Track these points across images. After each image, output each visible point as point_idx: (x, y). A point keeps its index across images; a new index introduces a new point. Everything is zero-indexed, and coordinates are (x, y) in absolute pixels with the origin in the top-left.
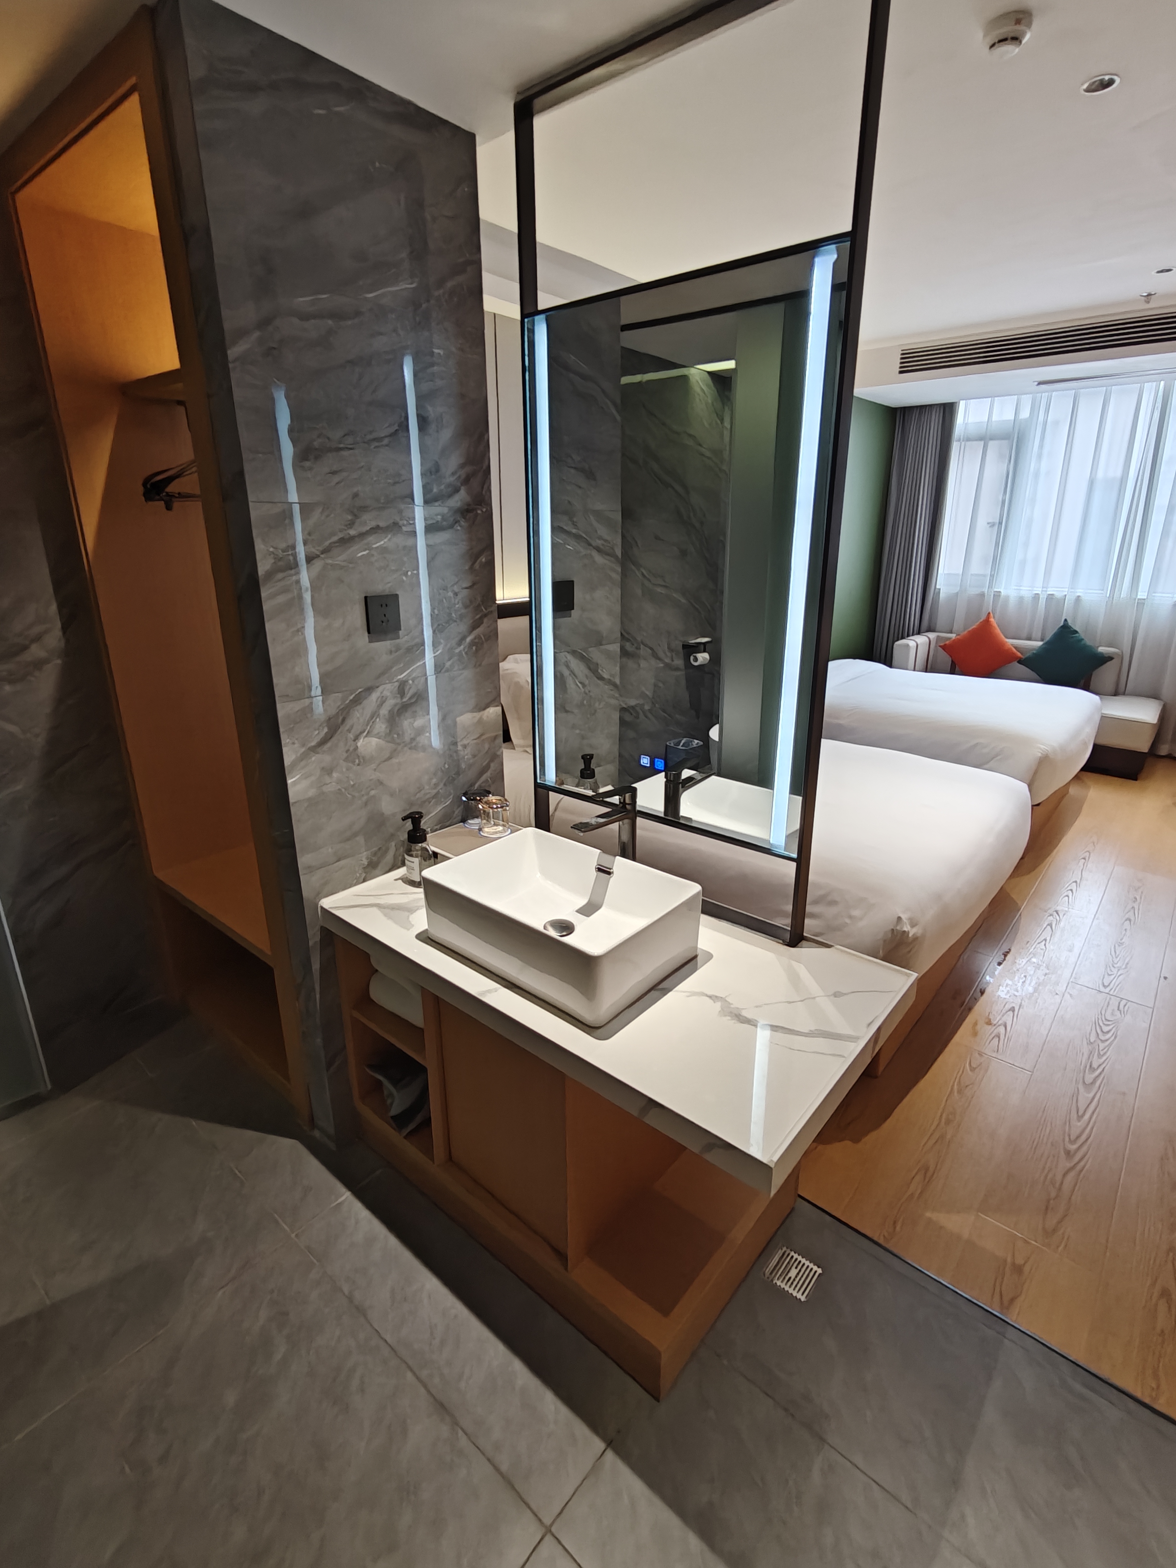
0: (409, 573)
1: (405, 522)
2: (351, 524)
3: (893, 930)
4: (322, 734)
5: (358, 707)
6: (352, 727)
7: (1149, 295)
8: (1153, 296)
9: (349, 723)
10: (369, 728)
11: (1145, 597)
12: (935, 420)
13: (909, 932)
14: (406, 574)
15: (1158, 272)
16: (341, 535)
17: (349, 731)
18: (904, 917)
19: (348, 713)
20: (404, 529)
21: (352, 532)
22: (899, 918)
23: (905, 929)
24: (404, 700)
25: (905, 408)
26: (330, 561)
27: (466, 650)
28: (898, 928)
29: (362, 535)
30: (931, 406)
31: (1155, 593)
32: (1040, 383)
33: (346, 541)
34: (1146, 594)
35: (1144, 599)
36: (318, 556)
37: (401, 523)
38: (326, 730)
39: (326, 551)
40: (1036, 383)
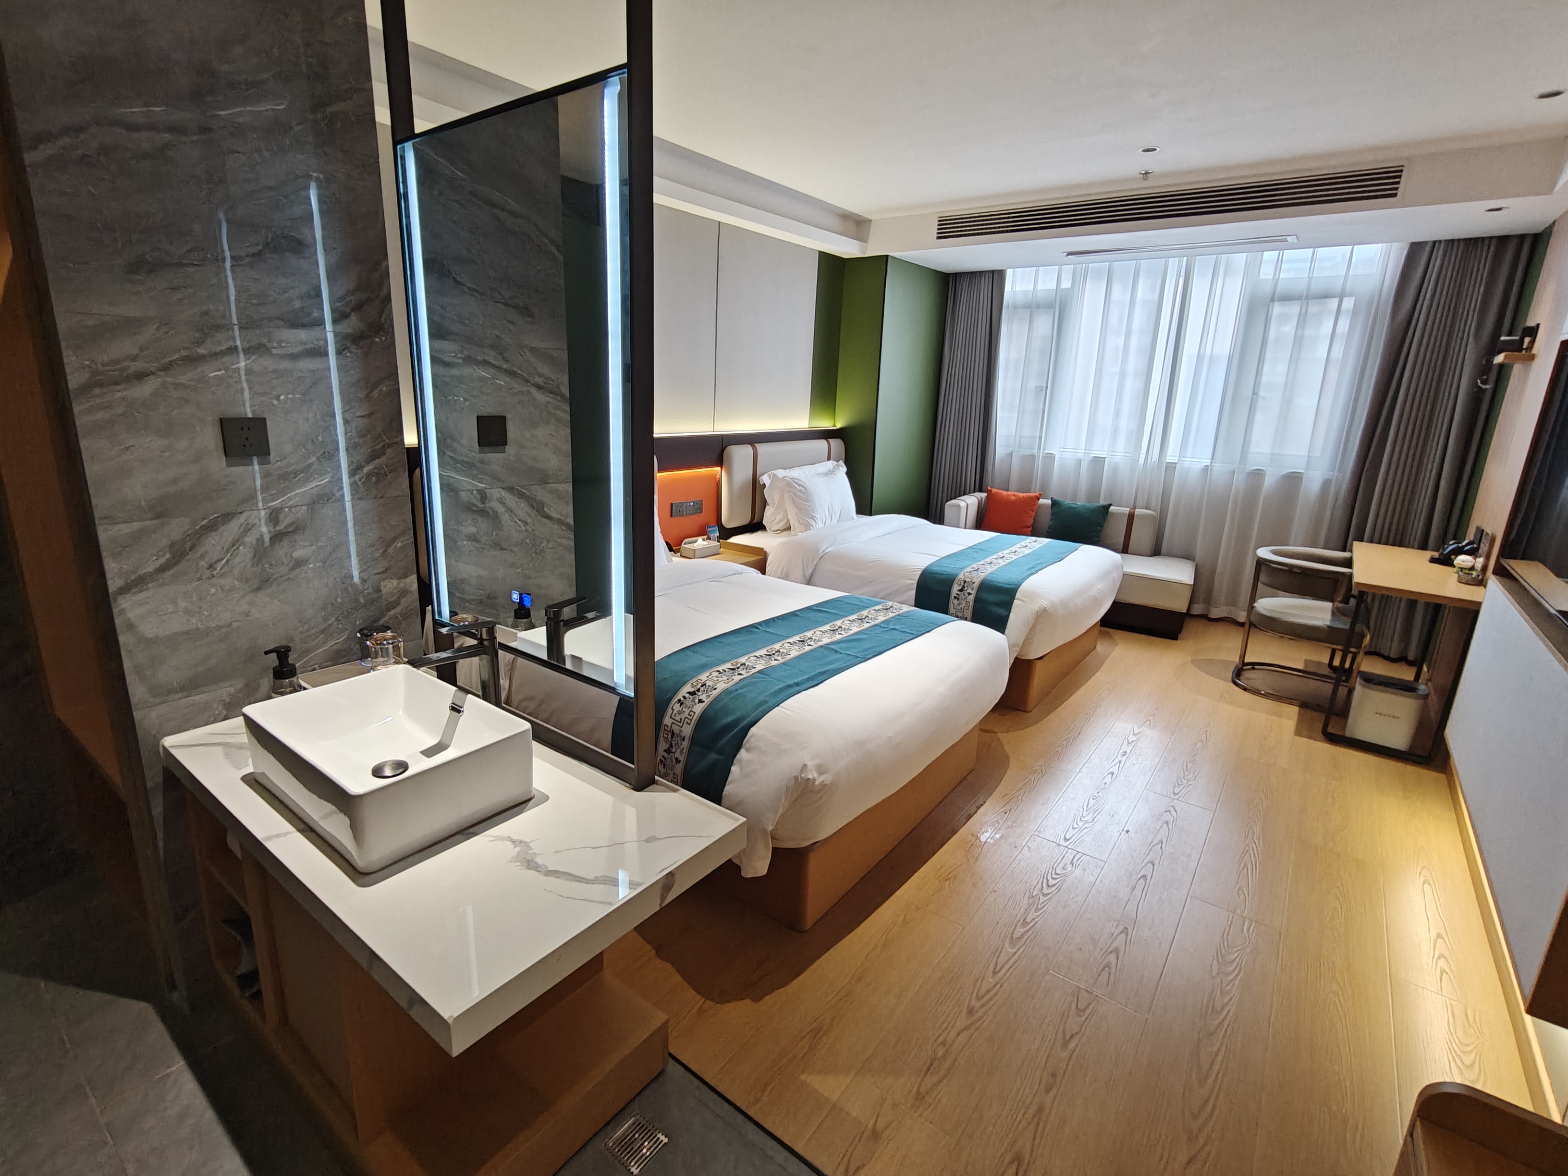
0: (282, 397)
1: (275, 345)
2: (199, 343)
3: (796, 778)
4: (162, 560)
5: (213, 534)
6: (206, 553)
7: (1147, 173)
8: (1150, 175)
9: (201, 550)
10: (229, 555)
11: (1176, 461)
12: (985, 285)
13: (814, 779)
14: (278, 398)
15: (1144, 151)
16: (184, 353)
17: (202, 557)
18: (810, 764)
19: (199, 539)
20: (274, 351)
21: (201, 351)
22: (805, 766)
23: (810, 777)
24: (278, 528)
25: (956, 274)
26: (170, 380)
27: (363, 480)
28: (803, 775)
29: (215, 355)
30: (981, 273)
31: (1184, 457)
32: (1069, 254)
33: (193, 360)
34: (1177, 458)
35: (1176, 463)
36: (152, 373)
37: (269, 345)
38: (168, 556)
39: (166, 368)
40: (1065, 254)
